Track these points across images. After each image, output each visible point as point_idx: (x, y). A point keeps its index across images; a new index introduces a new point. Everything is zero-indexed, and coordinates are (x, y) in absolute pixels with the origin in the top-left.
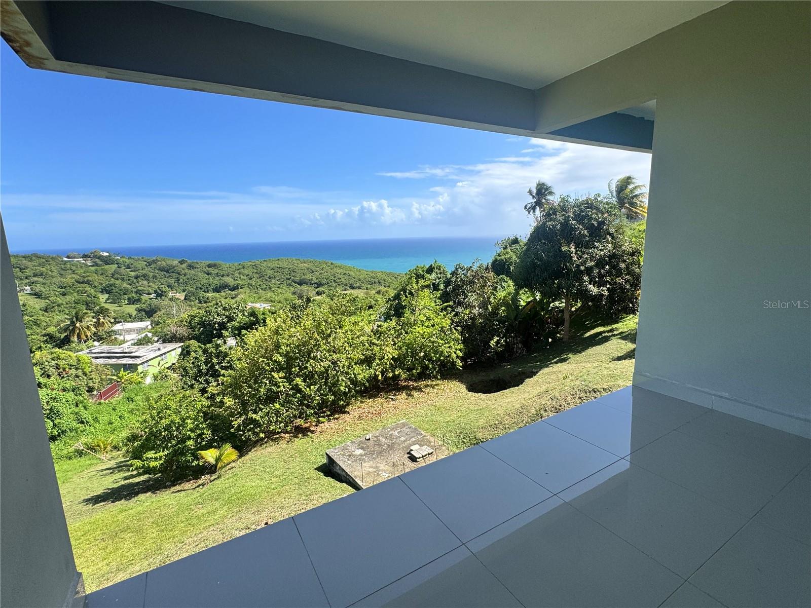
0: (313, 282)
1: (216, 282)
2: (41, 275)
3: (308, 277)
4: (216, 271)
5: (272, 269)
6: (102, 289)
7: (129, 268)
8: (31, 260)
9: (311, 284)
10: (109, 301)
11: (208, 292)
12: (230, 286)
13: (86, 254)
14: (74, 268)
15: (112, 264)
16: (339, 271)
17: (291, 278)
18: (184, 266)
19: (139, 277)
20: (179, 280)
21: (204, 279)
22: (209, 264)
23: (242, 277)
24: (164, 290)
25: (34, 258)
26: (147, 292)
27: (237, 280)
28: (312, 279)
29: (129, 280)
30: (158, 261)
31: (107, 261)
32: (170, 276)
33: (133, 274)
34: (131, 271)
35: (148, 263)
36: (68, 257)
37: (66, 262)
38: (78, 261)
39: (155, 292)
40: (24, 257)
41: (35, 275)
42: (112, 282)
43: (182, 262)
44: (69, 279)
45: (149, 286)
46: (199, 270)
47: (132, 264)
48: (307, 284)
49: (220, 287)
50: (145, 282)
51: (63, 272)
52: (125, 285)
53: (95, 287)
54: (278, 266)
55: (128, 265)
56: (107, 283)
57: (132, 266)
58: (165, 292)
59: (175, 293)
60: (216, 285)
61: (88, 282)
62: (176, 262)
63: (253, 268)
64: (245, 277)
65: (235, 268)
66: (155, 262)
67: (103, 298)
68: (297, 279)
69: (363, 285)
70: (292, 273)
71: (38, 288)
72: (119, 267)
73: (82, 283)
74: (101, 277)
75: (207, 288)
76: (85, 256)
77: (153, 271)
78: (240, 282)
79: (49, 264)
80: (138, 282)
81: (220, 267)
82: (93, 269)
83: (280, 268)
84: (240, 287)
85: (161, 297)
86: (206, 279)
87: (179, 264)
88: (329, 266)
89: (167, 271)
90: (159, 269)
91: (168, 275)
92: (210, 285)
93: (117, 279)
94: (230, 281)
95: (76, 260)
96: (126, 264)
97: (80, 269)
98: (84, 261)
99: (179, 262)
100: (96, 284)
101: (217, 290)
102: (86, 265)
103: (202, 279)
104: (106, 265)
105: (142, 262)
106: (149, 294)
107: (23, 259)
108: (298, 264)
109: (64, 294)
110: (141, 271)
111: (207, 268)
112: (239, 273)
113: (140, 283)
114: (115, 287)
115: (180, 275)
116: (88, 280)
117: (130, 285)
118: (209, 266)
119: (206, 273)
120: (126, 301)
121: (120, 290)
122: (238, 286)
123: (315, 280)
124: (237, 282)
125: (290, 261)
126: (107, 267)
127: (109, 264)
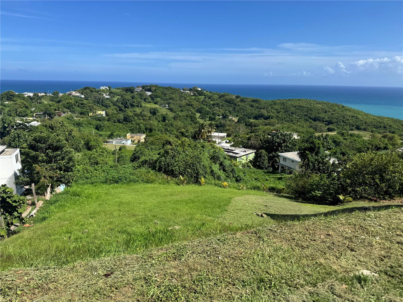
0: (325, 120)
1: (256, 112)
2: (172, 99)
3: (322, 115)
4: (257, 105)
5: (295, 107)
6: (197, 110)
7: (210, 99)
8: (168, 91)
9: (323, 121)
10: (200, 118)
11: (250, 118)
12: (264, 116)
13: (191, 88)
14: (185, 96)
15: (202, 95)
16: (349, 113)
17: (308, 115)
18: (238, 100)
19: (215, 105)
20: (235, 109)
21: (249, 109)
22: (253, 100)
23: (273, 111)
24: (227, 114)
25: (169, 89)
26: (218, 115)
27: (269, 113)
28: (324, 118)
29: (210, 106)
30: (225, 96)
31: (200, 93)
32: (230, 106)
33: (212, 102)
34: (210, 101)
35: (220, 96)
36: (183, 90)
37: (182, 92)
38: (187, 92)
39: (223, 115)
40: (166, 88)
41: (170, 99)
42: (202, 107)
43: (237, 97)
44: (184, 103)
45: (219, 111)
46: (246, 103)
47: (212, 96)
48: (320, 121)
49: (258, 116)
50: (217, 108)
51: (181, 98)
52: (208, 109)
53: (194, 108)
54: (300, 105)
55: (210, 97)
56: (200, 107)
57: (212, 98)
58: (227, 115)
59: (232, 117)
60: (256, 114)
61: (191, 105)
62: (234, 97)
63: (281, 105)
64: (275, 111)
65: (269, 104)
66: (223, 96)
67: (198, 115)
68: (313, 116)
69: (368, 127)
70: (310, 111)
71: (172, 106)
72: (205, 98)
73: (189, 105)
74: (197, 103)
75: (250, 116)
76: (190, 90)
77: (222, 102)
78: (271, 114)
79: (175, 93)
80: (214, 108)
81: (259, 102)
82: (193, 97)
83: (300, 106)
84: (270, 118)
85: (225, 118)
86: (251, 110)
87: (236, 98)
88: (340, 109)
89: (229, 103)
90: (225, 101)
91: (229, 105)
92: (252, 114)
93: (204, 105)
94: (264, 112)
95: (187, 91)
96: (209, 96)
97: (188, 97)
98: (189, 93)
99: (236, 97)
100: (195, 107)
101: (256, 118)
102: (191, 95)
103: (248, 110)
104: (199, 96)
105: (217, 96)
106: (219, 116)
107: (165, 89)
108: (314, 104)
109: (182, 111)
110: (216, 101)
111: (252, 103)
112: (272, 108)
113: (215, 109)
114: (203, 109)
115: (236, 105)
116: (191, 104)
117: (210, 109)
118: (253, 101)
119: (251, 106)
120: (208, 119)
121: (206, 112)
122: (270, 116)
123: (327, 119)
124: (269, 114)
125: (309, 102)
126: (200, 97)
127: (201, 96)
